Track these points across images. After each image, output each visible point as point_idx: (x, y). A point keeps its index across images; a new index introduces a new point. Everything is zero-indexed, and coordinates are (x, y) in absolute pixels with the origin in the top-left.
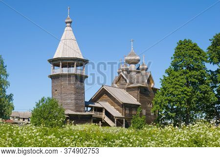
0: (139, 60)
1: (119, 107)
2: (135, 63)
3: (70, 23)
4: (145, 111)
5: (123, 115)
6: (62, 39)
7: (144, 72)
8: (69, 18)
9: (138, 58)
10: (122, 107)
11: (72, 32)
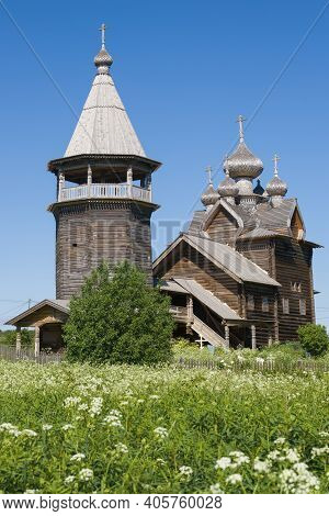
0: (260, 170)
1: (229, 292)
2: (250, 177)
3: (108, 64)
4: (287, 302)
5: (241, 314)
6: (86, 106)
7: (277, 200)
8: (104, 53)
9: (258, 163)
10: (240, 293)
11: (113, 87)
